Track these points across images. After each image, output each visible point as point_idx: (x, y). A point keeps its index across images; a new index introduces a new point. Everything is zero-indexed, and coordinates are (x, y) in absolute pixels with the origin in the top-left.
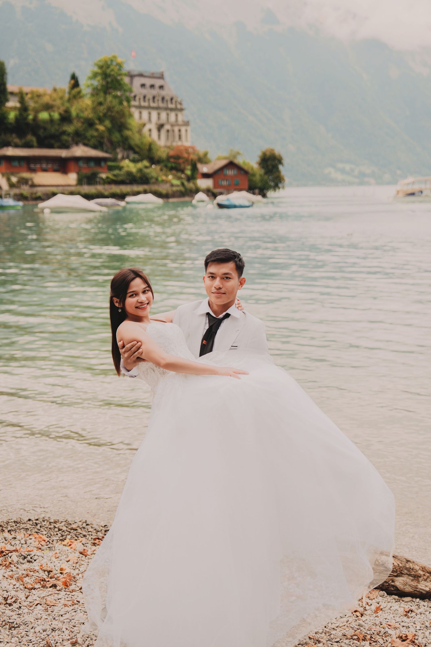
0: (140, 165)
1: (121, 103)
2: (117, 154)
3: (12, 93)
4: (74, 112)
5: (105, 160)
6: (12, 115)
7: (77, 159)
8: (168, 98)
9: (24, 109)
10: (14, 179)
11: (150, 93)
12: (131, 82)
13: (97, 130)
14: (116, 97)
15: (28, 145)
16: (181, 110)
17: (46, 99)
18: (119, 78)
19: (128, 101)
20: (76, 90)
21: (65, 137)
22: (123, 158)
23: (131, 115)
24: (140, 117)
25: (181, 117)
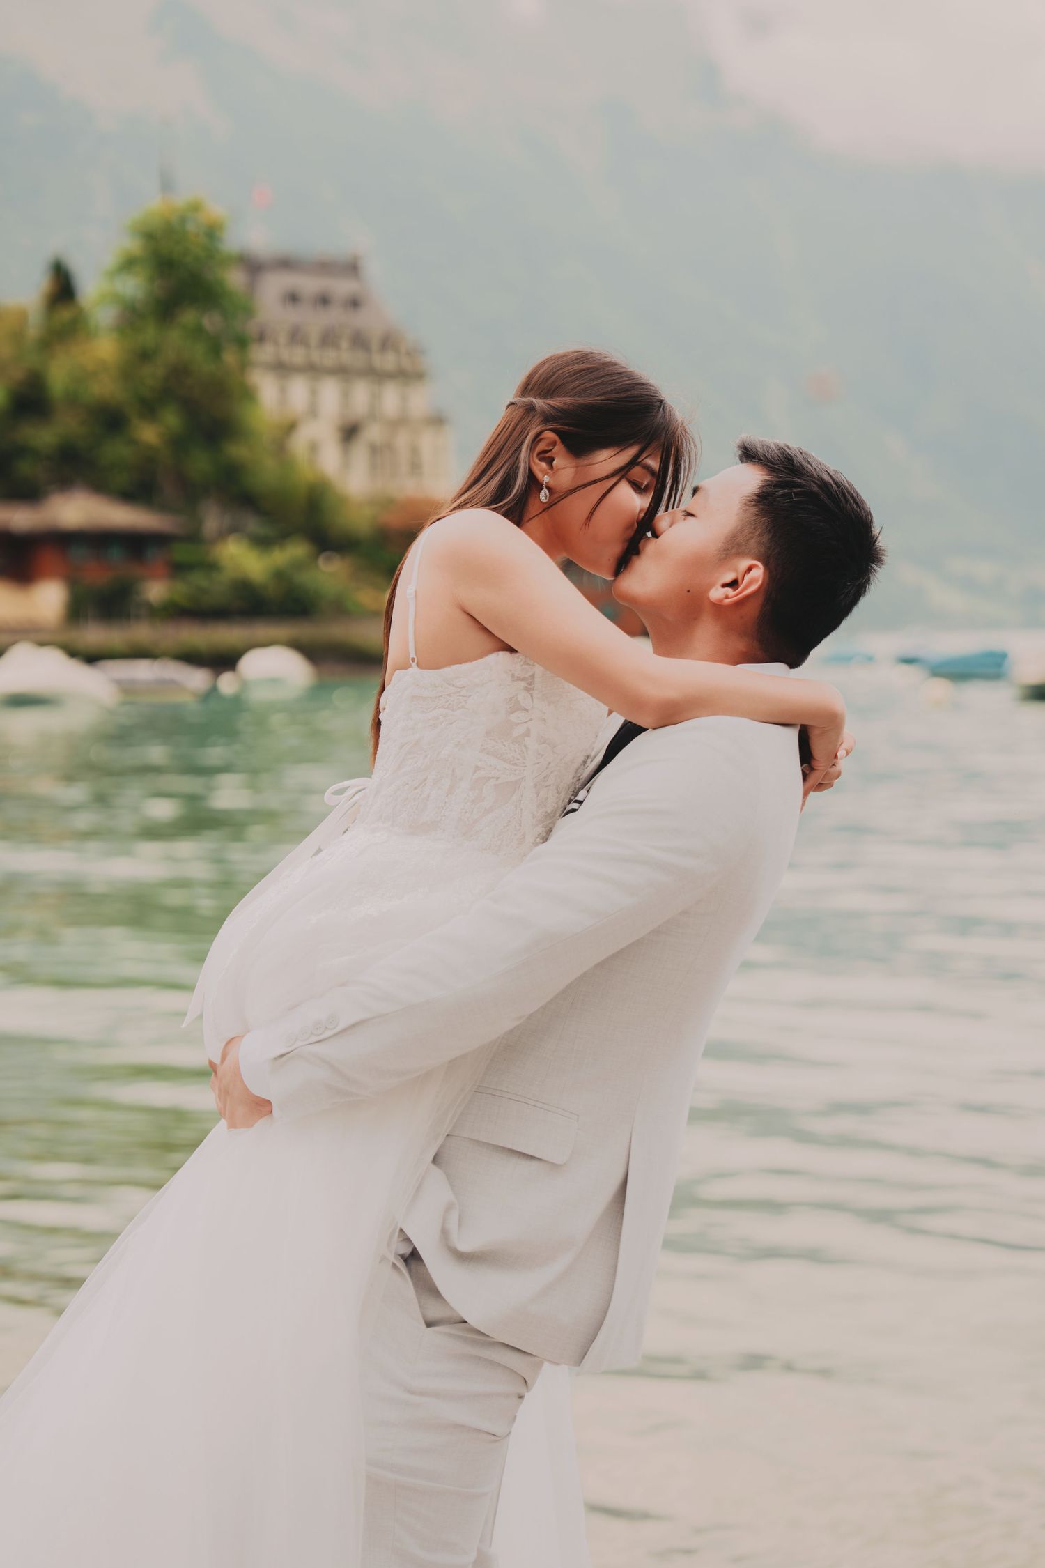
0: (279, 557)
2: (197, 521)
4: (58, 382)
5: (159, 540)
7: (64, 539)
8: (375, 338)
11: (315, 322)
12: (252, 286)
13: (134, 441)
14: (198, 332)
16: (419, 376)
18: (207, 272)
20: (65, 314)
21: (25, 468)
22: (223, 535)
23: (249, 394)
24: (283, 401)
25: (420, 400)
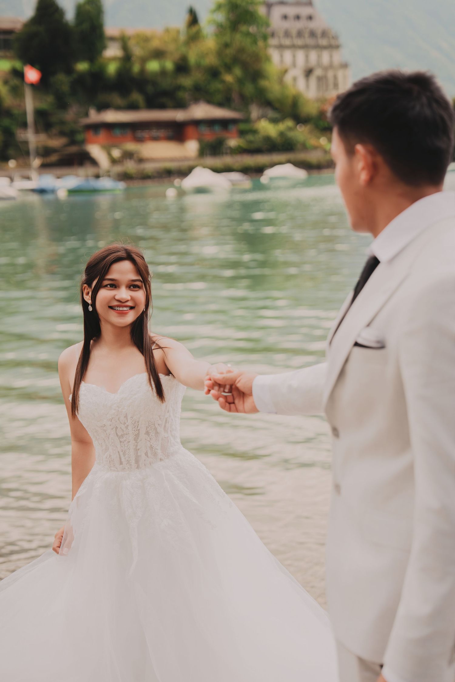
0: (282, 126)
1: (255, 42)
2: (249, 113)
3: (112, 39)
4: (192, 58)
5: (234, 121)
6: (112, 68)
7: (197, 123)
8: (319, 32)
9: (127, 58)
10: (116, 153)
11: (294, 26)
12: (269, 13)
13: (223, 82)
14: (248, 34)
15: (133, 107)
16: (337, 47)
17: (155, 44)
18: (251, 8)
19: (265, 38)
20: (194, 29)
21: (181, 95)
22: (259, 118)
23: (268, 59)
24: (282, 61)
25: (338, 57)
